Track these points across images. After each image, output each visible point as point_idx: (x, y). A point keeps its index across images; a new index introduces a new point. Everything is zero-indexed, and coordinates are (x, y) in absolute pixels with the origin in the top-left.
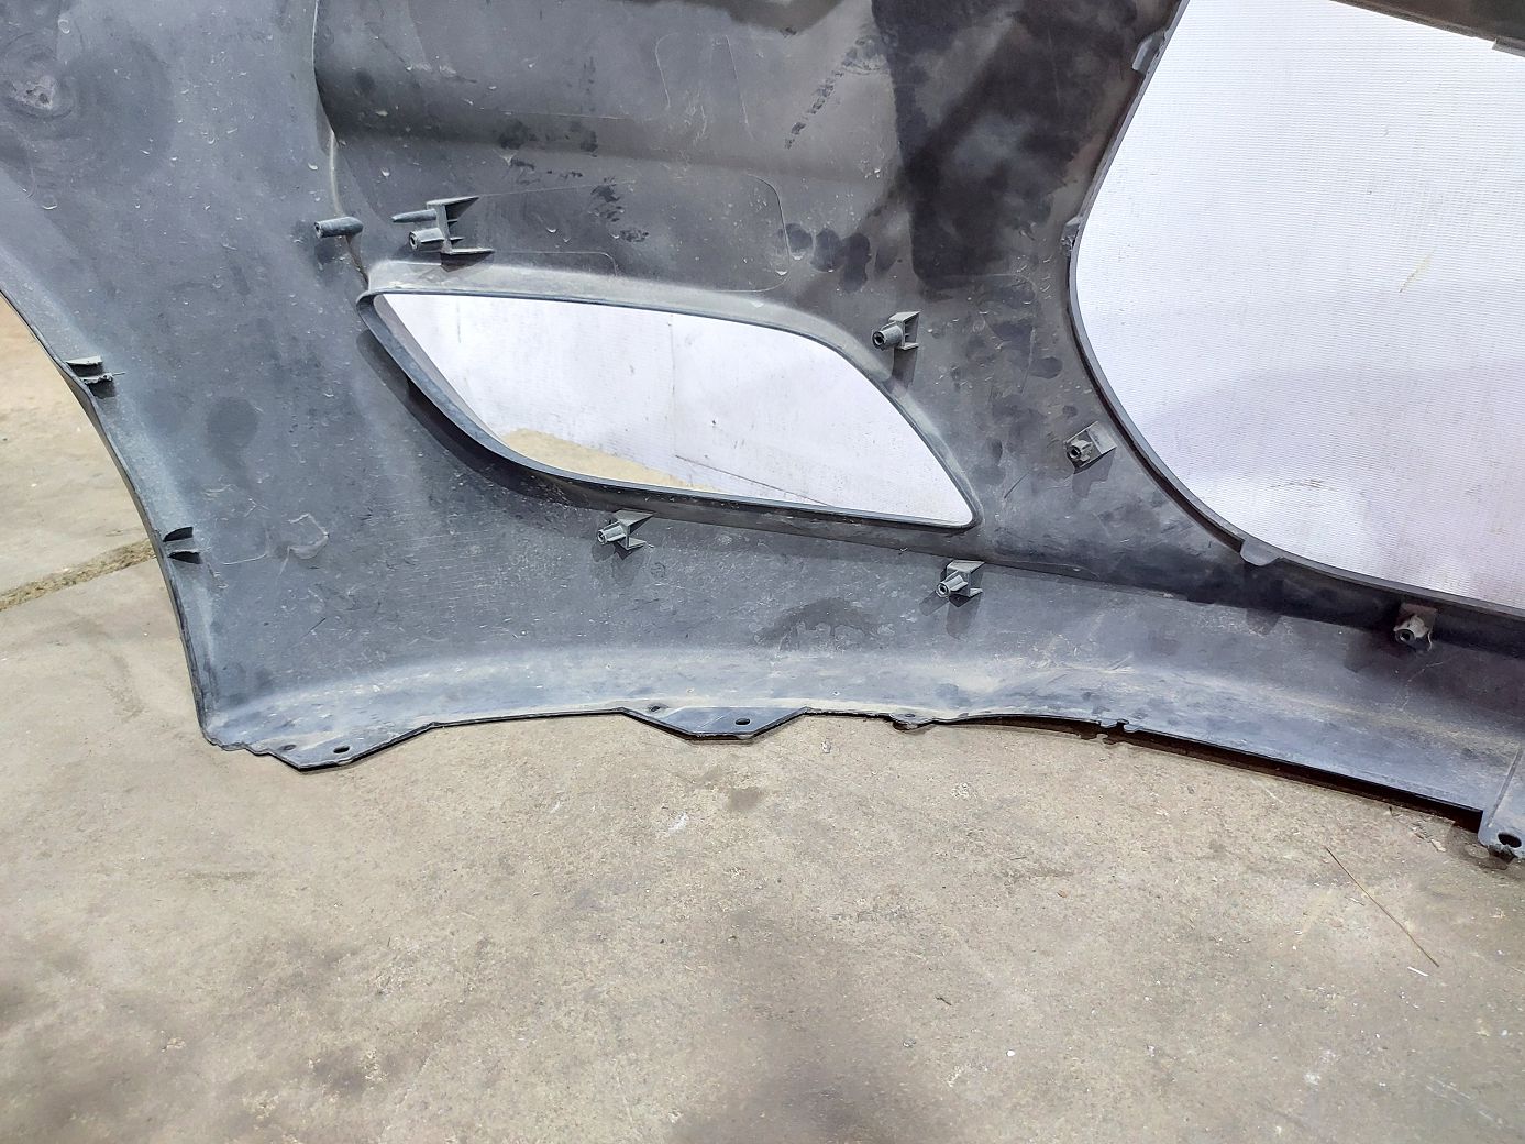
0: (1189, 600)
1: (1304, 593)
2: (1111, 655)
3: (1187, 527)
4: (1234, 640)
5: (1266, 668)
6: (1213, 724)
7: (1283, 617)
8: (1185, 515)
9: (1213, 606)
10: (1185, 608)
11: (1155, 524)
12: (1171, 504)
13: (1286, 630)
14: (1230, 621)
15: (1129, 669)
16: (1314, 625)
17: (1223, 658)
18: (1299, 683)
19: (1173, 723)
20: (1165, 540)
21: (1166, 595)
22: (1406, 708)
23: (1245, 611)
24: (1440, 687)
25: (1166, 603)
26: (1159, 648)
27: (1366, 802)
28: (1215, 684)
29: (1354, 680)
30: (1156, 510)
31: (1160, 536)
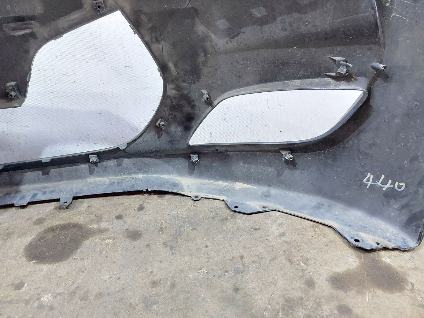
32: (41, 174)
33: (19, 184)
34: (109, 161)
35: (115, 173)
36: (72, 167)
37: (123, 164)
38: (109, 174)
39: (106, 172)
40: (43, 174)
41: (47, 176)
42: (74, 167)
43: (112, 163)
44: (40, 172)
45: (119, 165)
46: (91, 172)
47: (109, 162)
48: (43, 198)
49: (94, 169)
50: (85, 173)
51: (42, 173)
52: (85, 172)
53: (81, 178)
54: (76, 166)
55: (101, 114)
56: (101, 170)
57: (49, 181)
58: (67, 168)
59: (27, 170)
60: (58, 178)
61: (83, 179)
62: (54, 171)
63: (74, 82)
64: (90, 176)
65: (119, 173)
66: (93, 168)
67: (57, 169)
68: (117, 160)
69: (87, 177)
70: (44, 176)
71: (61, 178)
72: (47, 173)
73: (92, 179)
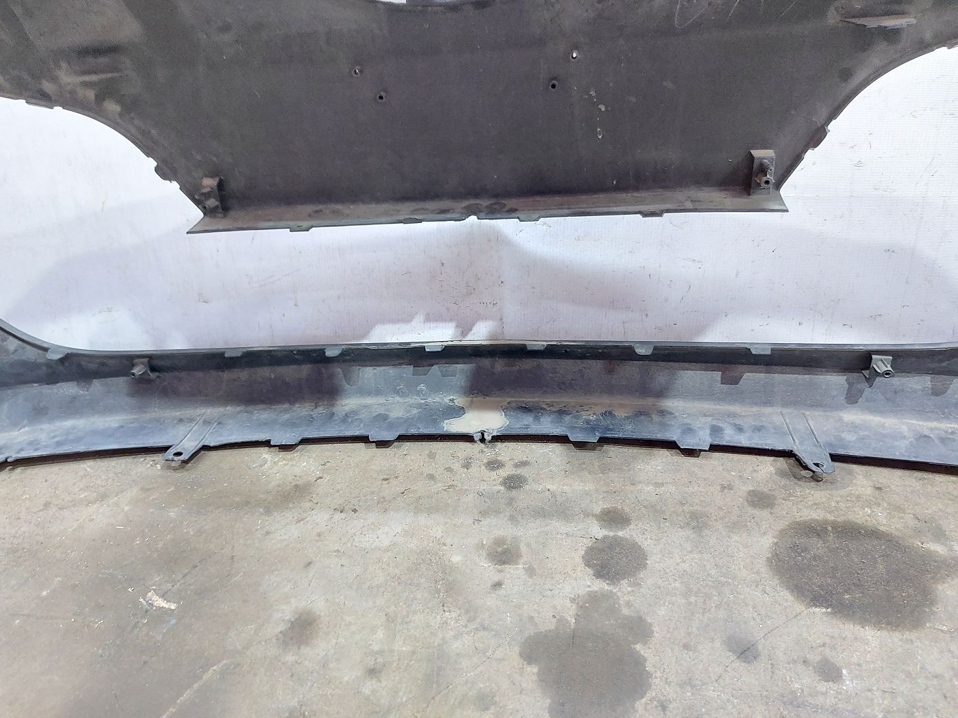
0: (47, 384)
1: (93, 366)
2: (15, 424)
3: (23, 348)
4: (74, 398)
5: (91, 407)
6: (59, 444)
7: (94, 380)
8: (20, 343)
9: (59, 384)
10: (46, 389)
11: (6, 351)
12: (11, 338)
13: (97, 385)
14: (68, 389)
15: (27, 429)
16: (109, 380)
17: (71, 408)
18: (108, 410)
19: (36, 450)
20: (15, 357)
21: (35, 385)
22: (158, 408)
23: (76, 382)
24: (169, 393)
25: (36, 389)
26: (39, 413)
27: (133, 458)
28: (69, 423)
29: (132, 401)
30: (5, 343)
31: (12, 356)
32: (719, 379)
33: (661, 394)
34: (908, 377)
35: (920, 412)
36: (800, 377)
37: (948, 392)
38: (901, 411)
39: (893, 404)
40: (724, 381)
41: (733, 386)
42: (806, 376)
43: (918, 383)
44: (717, 375)
45: (936, 392)
46: (852, 398)
47: (907, 379)
48: (744, 442)
49: (861, 392)
50: (834, 397)
51: (722, 379)
52: (834, 393)
53: (821, 406)
54: (812, 376)
55: (893, 252)
56: (882, 397)
57: (737, 400)
58: (788, 375)
59: (686, 365)
60: (762, 397)
61: (825, 411)
62: (752, 378)
63: (859, 164)
64: (847, 407)
65: (932, 412)
66: (859, 387)
67: (762, 375)
68: (932, 378)
69: (838, 408)
70: (725, 387)
71: (766, 398)
72: (735, 381)
73: (852, 416)
